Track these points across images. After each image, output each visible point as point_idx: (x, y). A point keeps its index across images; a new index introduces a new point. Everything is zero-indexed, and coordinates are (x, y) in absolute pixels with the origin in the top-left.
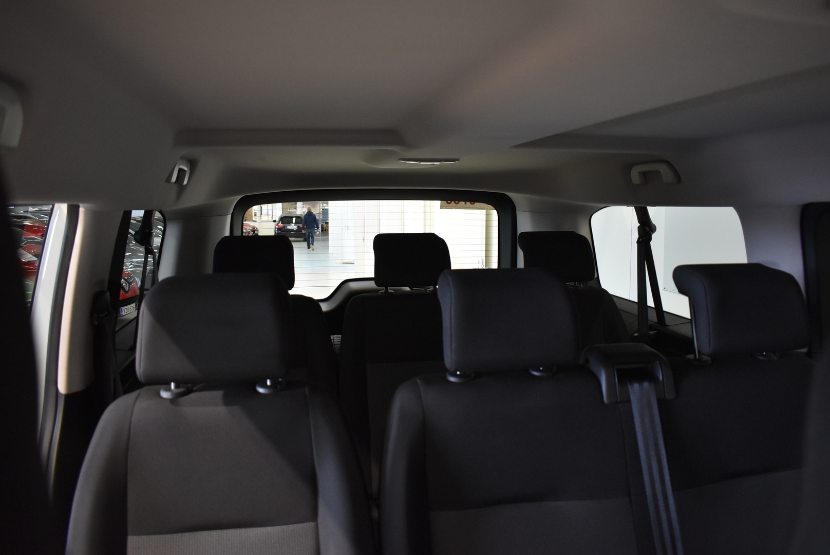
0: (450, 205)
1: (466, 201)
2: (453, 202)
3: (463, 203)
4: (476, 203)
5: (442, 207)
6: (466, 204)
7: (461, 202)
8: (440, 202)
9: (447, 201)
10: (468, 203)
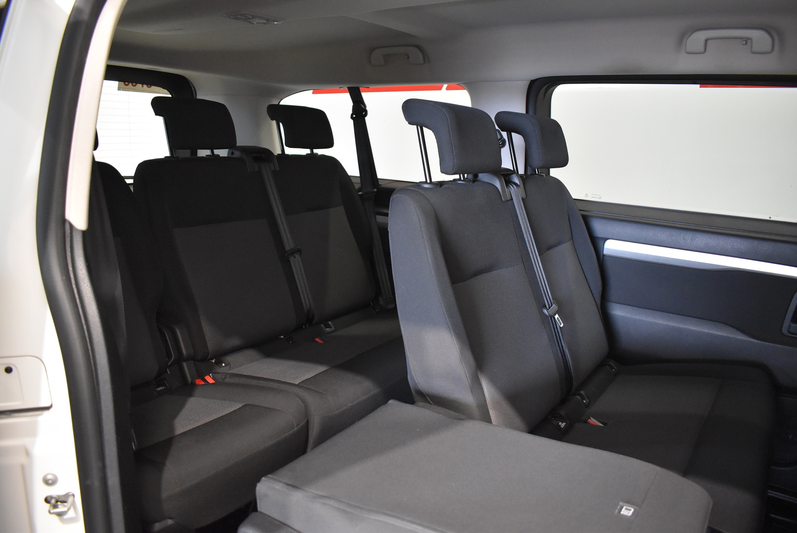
0: (127, 87)
1: (143, 84)
2: (130, 84)
3: (140, 85)
4: (152, 87)
5: (119, 89)
6: (143, 86)
7: (138, 85)
8: (118, 82)
9: (124, 82)
10: (145, 86)
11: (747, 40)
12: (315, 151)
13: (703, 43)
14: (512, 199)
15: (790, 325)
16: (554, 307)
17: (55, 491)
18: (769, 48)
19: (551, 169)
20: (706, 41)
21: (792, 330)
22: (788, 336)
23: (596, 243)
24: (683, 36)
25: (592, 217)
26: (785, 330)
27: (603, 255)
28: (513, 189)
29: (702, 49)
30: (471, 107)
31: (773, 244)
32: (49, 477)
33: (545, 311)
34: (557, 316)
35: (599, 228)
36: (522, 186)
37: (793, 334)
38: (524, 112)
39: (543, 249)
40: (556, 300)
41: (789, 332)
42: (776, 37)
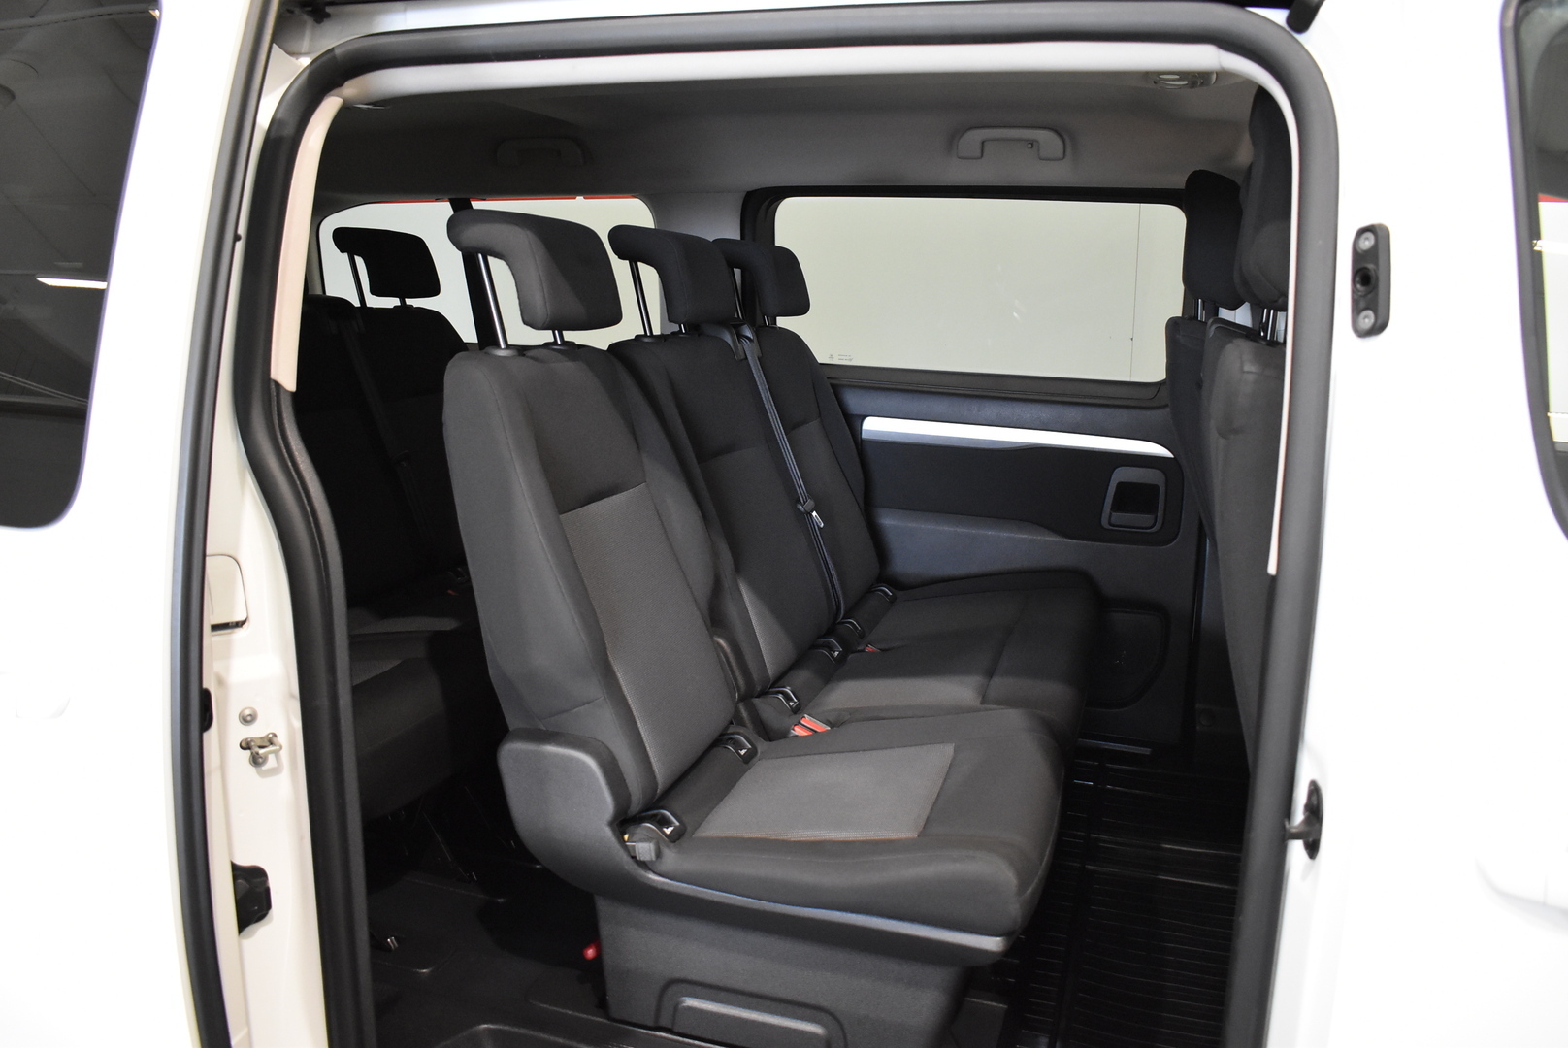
11: (1032, 143)
12: (409, 301)
13: (979, 145)
14: (747, 358)
15: (1111, 514)
16: (810, 503)
17: (255, 732)
18: (1060, 153)
19: (778, 318)
20: (983, 143)
21: (1113, 520)
22: (1108, 530)
23: (853, 422)
24: (953, 137)
25: (843, 386)
26: (1105, 522)
27: (862, 440)
28: (746, 344)
29: (979, 155)
30: (653, 227)
31: (1081, 408)
32: (248, 712)
33: (800, 507)
34: (814, 514)
35: (854, 401)
36: (755, 340)
37: (1114, 526)
38: (738, 237)
39: (790, 427)
40: (811, 494)
41: (1110, 524)
42: (1068, 141)
